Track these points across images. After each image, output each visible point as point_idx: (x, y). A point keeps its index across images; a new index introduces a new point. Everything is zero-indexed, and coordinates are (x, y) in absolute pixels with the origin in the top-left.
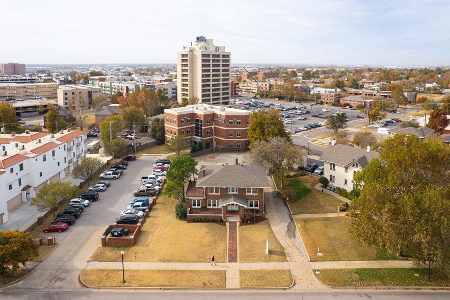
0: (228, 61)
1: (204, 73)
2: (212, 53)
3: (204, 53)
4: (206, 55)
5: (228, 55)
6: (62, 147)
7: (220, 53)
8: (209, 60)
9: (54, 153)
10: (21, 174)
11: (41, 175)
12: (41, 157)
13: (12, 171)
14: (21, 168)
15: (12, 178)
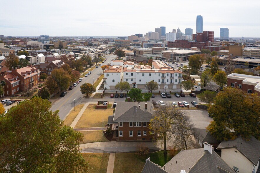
6: (158, 74)
9: (150, 75)
10: (132, 77)
11: (140, 81)
12: (141, 74)
13: (127, 74)
14: (132, 74)
15: (127, 76)
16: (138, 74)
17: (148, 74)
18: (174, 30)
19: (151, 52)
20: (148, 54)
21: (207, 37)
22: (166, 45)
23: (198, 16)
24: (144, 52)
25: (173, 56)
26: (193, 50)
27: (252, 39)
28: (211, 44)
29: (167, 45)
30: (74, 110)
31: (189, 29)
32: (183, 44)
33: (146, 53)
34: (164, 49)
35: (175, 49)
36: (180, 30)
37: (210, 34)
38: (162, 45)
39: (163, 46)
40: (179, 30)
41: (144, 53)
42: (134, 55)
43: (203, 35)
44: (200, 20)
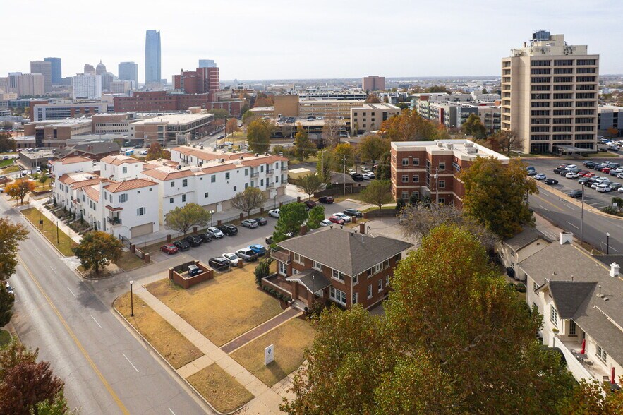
0: (594, 70)
1: (534, 92)
2: (553, 59)
3: (535, 59)
4: (541, 61)
5: (595, 60)
6: (243, 170)
7: (575, 57)
8: (549, 70)
9: (228, 176)
10: (184, 190)
11: (207, 195)
12: (209, 177)
13: (173, 185)
14: (185, 184)
15: (173, 191)
16: (201, 179)
17: (224, 174)
18: (88, 68)
19: (89, 129)
20: (84, 134)
21: (205, 82)
22: (108, 107)
23: (148, 32)
24: (73, 129)
25: (164, 132)
26: (194, 112)
27: (259, 82)
28: (219, 98)
29: (111, 107)
30: (133, 315)
31: (128, 63)
32: (156, 101)
33: (76, 132)
34: (127, 117)
35: (144, 114)
36: (104, 67)
37: (212, 74)
38: (97, 108)
39: (99, 109)
40: (101, 68)
41: (72, 133)
42: (35, 142)
43: (197, 77)
44: (153, 40)
